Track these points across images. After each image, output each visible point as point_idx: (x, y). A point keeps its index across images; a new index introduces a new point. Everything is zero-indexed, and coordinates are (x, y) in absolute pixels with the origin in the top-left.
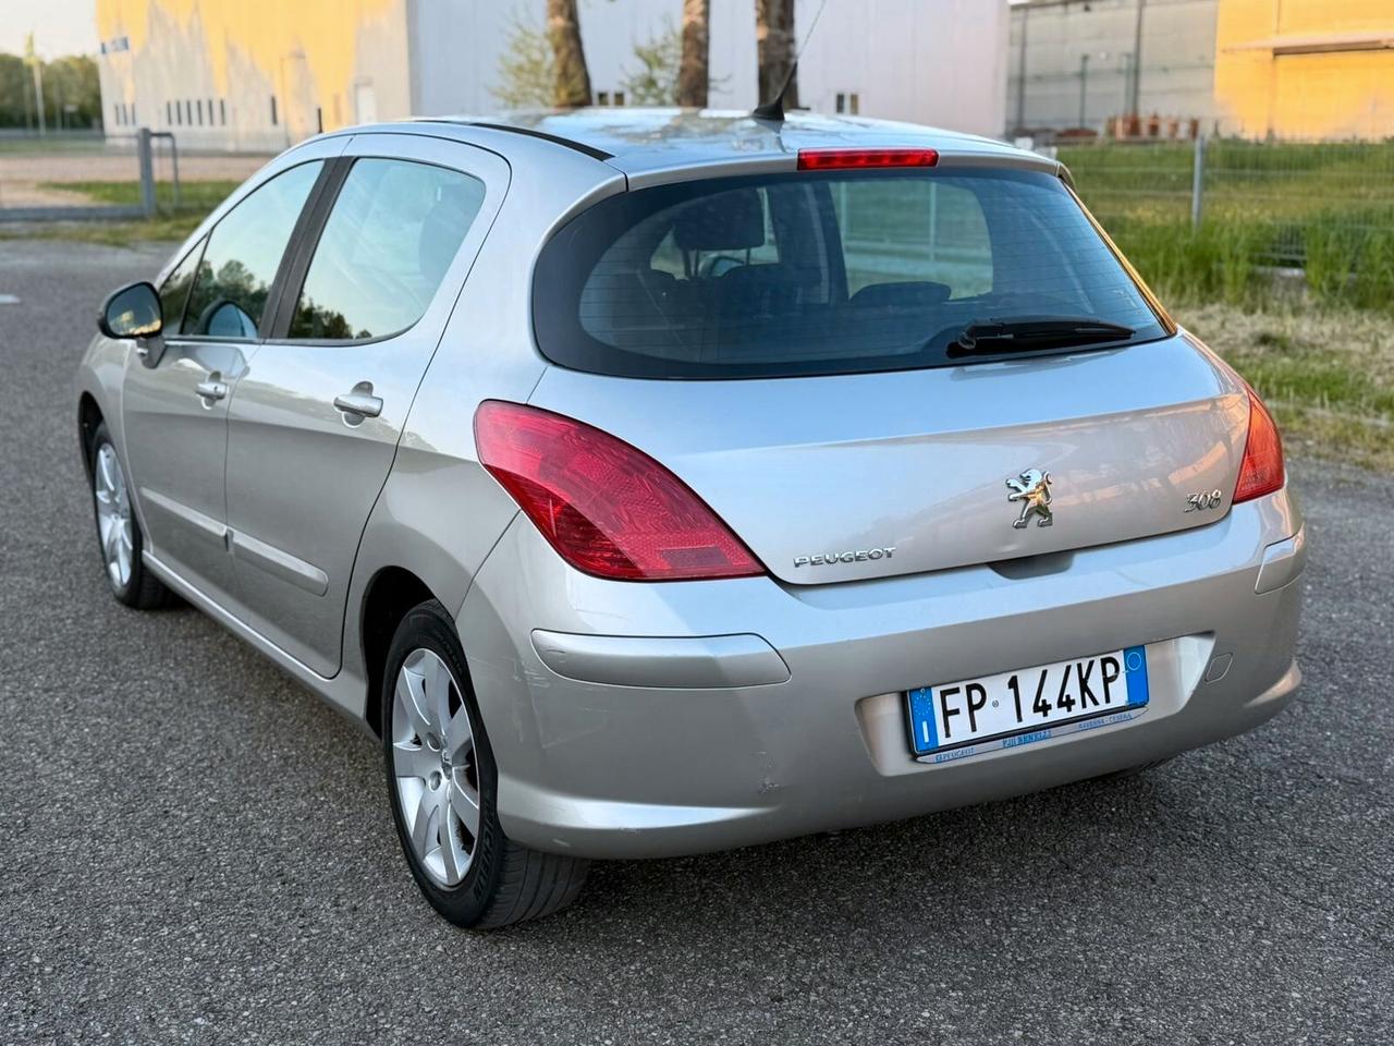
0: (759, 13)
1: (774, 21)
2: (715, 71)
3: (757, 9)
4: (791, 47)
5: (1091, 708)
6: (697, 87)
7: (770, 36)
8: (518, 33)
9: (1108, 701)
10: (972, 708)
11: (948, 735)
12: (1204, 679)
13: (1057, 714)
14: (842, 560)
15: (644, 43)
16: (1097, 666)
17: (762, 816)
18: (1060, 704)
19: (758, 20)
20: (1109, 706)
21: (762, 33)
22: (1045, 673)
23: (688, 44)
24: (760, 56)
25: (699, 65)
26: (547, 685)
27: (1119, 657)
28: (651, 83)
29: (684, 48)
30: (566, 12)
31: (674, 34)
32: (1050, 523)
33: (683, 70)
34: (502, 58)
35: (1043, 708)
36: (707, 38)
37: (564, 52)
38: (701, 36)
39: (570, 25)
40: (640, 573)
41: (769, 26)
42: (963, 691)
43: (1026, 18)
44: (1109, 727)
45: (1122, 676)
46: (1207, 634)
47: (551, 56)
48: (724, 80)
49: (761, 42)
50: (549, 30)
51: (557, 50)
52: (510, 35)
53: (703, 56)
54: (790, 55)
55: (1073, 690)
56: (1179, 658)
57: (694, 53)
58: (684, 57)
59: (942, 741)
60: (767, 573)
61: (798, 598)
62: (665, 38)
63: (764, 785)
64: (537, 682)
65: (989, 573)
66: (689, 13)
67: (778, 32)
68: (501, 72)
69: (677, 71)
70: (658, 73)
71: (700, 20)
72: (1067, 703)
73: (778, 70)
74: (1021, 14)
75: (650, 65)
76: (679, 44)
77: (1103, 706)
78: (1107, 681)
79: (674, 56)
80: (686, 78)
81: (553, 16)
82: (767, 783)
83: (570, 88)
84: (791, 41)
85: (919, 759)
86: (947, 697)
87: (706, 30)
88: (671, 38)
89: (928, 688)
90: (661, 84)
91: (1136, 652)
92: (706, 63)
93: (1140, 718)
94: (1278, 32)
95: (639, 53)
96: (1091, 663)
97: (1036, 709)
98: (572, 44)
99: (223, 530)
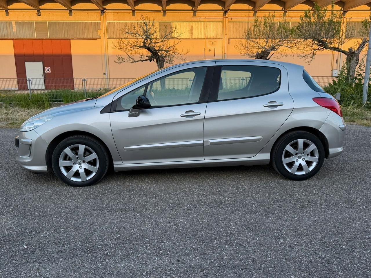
99: (202, 142)
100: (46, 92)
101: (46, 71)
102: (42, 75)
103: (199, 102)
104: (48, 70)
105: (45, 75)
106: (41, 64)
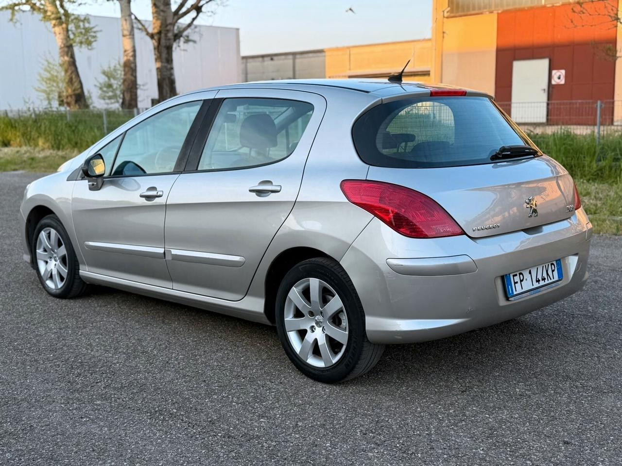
0: (156, 56)
1: (164, 60)
2: (139, 81)
3: (155, 54)
4: (172, 71)
5: (550, 281)
6: (132, 88)
7: (162, 66)
8: (46, 63)
9: (553, 278)
10: (521, 281)
11: (516, 291)
12: (575, 271)
13: (542, 283)
14: (486, 229)
15: (106, 69)
16: (550, 265)
17: (466, 322)
18: (542, 280)
19: (156, 60)
20: (554, 280)
21: (159, 65)
22: (537, 268)
23: (127, 69)
24: (158, 75)
25: (133, 78)
26: (394, 279)
27: (555, 263)
28: (110, 86)
29: (124, 71)
30: (70, 54)
31: (119, 64)
32: (537, 216)
33: (125, 80)
34: (40, 74)
35: (538, 281)
36: (136, 66)
37: (70, 72)
38: (133, 65)
39: (71, 60)
40: (426, 235)
41: (162, 62)
42: (518, 275)
43: (247, 62)
44: (554, 287)
45: (556, 270)
46: (576, 254)
47: (63, 73)
48: (143, 85)
49: (158, 69)
50: (61, 62)
51: (66, 71)
52: (43, 65)
53: (134, 74)
54: (172, 74)
55: (545, 275)
56: (570, 264)
57: (130, 73)
58: (125, 75)
59: (515, 293)
60: (465, 234)
61: (476, 242)
62: (115, 66)
63: (468, 310)
64: (389, 278)
65: (522, 233)
66: (127, 56)
67: (166, 64)
68: (38, 80)
69: (122, 81)
70: (113, 81)
71: (131, 59)
72: (544, 279)
73: (167, 81)
74: (244, 60)
75: (109, 78)
76: (122, 69)
77: (553, 280)
78: (553, 271)
79: (120, 74)
80: (126, 84)
81: (63, 56)
82: (469, 309)
83: (73, 88)
84: (172, 68)
85: (510, 299)
86: (515, 277)
87: (135, 63)
88: (118, 67)
89: (509, 274)
90: (115, 87)
91: (558, 261)
92: (135, 77)
93: (562, 284)
94: (350, 69)
95: (104, 73)
96: (548, 265)
97: (537, 281)
98: (73, 68)
99: (161, 251)
100: (550, 130)
101: (555, 81)
102: (544, 90)
103: (174, 171)
104: (559, 77)
105: (552, 90)
106: (545, 63)
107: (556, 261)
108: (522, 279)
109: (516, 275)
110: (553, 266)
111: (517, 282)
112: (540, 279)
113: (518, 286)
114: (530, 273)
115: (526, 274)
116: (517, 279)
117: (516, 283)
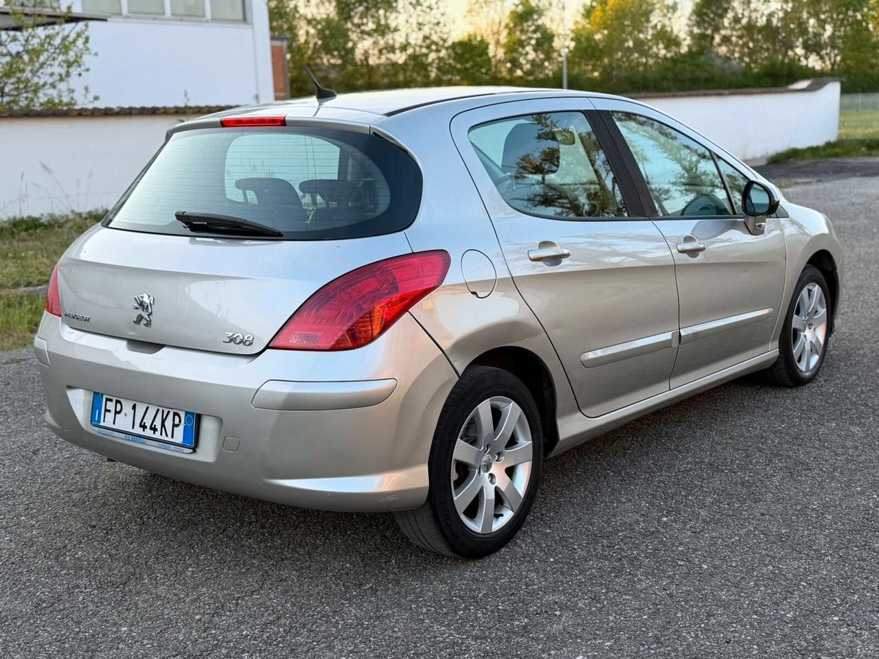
5: (164, 437)
9: (172, 437)
10: (117, 413)
11: (104, 421)
13: (148, 433)
16: (171, 415)
18: (151, 428)
20: (173, 440)
22: (147, 409)
27: (182, 415)
35: (144, 427)
42: (114, 401)
44: (172, 452)
45: (181, 426)
55: (158, 423)
59: (102, 424)
72: (155, 430)
77: (170, 439)
78: (174, 426)
85: (93, 427)
86: (108, 402)
89: (102, 395)
91: (190, 415)
96: (169, 412)
97: (141, 426)
107: (187, 413)
108: (118, 409)
109: (111, 400)
110: (177, 418)
111: (109, 411)
112: (148, 425)
113: (110, 416)
114: (134, 407)
115: (127, 406)
116: (111, 406)
117: (106, 410)
